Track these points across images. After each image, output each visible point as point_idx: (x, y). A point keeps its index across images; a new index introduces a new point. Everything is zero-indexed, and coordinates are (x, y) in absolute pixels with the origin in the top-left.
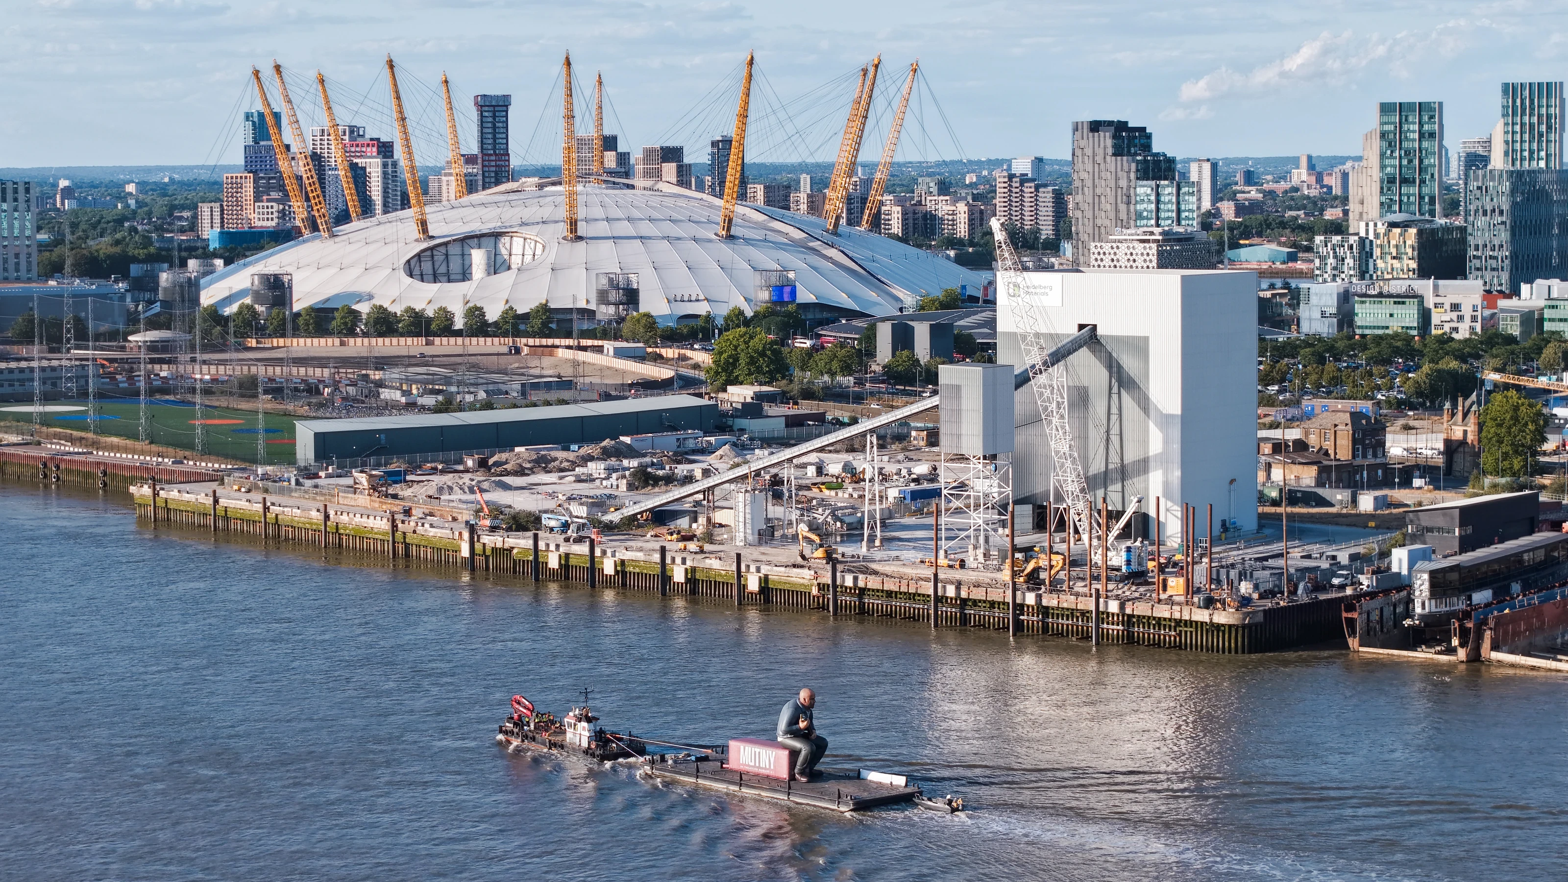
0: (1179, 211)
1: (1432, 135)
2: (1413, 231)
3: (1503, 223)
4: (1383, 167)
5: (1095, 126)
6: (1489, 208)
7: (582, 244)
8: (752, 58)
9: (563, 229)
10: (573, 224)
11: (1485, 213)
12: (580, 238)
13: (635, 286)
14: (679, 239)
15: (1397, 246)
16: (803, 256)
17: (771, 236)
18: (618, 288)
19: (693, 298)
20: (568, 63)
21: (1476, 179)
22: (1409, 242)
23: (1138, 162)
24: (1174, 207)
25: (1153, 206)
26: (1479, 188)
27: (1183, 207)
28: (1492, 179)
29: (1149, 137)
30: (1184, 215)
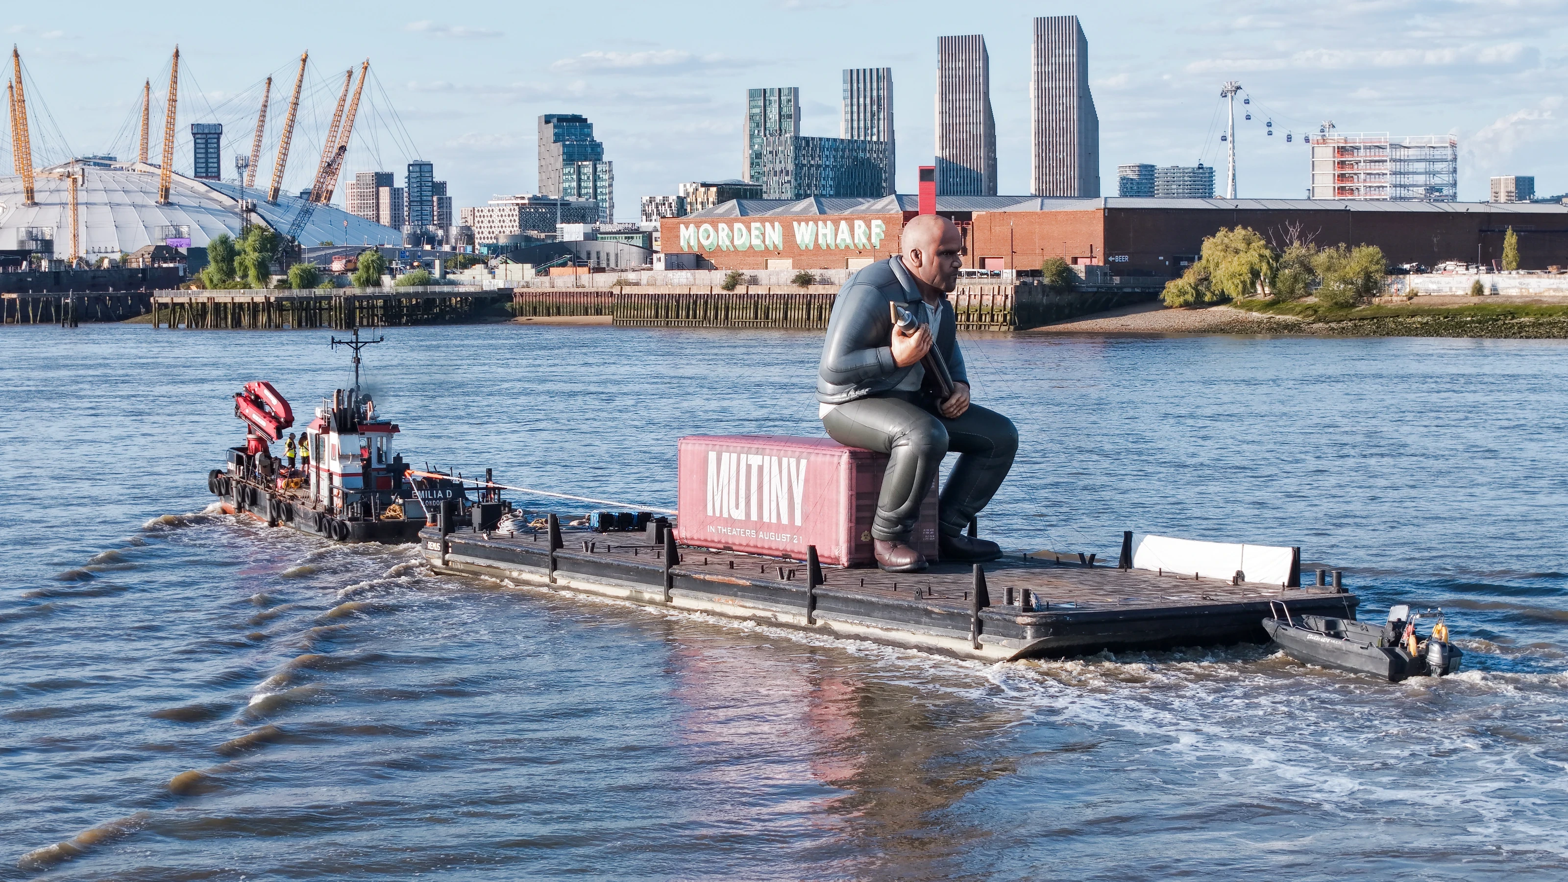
0: (595, 188)
1: (790, 116)
2: (714, 189)
3: (789, 182)
4: (751, 146)
5: (548, 119)
6: (778, 169)
7: (37, 208)
8: (177, 52)
9: (22, 198)
10: (30, 193)
11: (775, 175)
12: (36, 204)
13: (48, 238)
14: (118, 205)
15: (702, 203)
16: (222, 219)
17: (206, 203)
18: (36, 240)
19: (109, 250)
20: (16, 55)
21: (768, 145)
22: (711, 200)
23: (564, 146)
24: (591, 184)
25: (574, 184)
26: (771, 152)
27: (598, 184)
28: (780, 144)
29: (590, 126)
30: (599, 191)
